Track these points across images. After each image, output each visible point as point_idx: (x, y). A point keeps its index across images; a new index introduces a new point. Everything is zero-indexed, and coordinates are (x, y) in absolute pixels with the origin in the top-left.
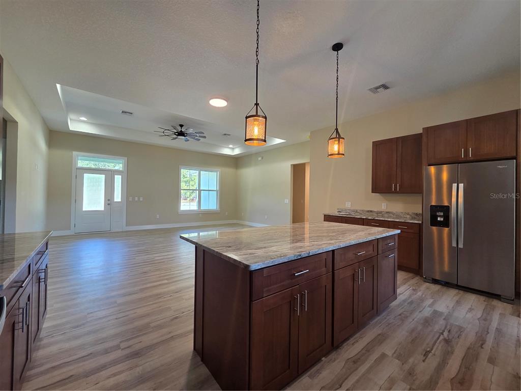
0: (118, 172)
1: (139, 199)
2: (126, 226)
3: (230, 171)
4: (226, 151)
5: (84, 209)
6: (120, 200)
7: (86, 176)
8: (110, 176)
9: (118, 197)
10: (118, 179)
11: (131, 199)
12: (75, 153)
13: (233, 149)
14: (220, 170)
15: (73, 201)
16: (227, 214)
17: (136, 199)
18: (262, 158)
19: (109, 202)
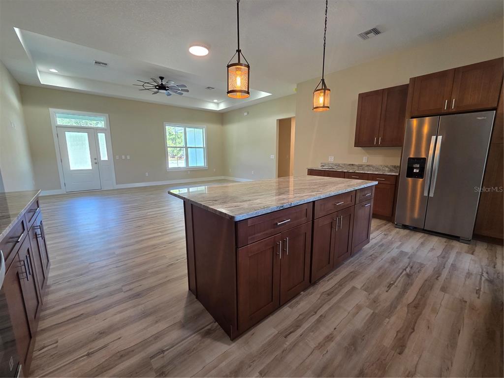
0: (101, 130)
1: (126, 157)
2: (117, 184)
3: (215, 127)
4: (211, 106)
5: (72, 169)
6: (106, 159)
7: (68, 134)
8: (92, 133)
9: (104, 156)
10: (102, 137)
11: (117, 157)
12: (51, 110)
13: (218, 104)
14: (205, 126)
15: (59, 161)
16: (215, 171)
17: (123, 157)
18: (248, 114)
19: (96, 161)
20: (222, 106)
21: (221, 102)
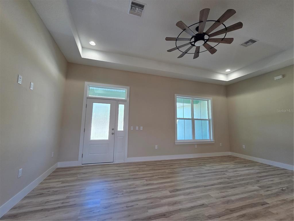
0: (122, 101)
1: (139, 128)
2: (128, 157)
3: (221, 99)
4: (221, 78)
5: (92, 139)
6: (122, 130)
7: (95, 104)
8: (114, 104)
9: (121, 127)
10: (121, 108)
11: (132, 128)
12: (86, 83)
13: (227, 75)
15: (82, 130)
16: (221, 145)
17: (137, 128)
18: (284, 76)
19: (113, 131)
20: (234, 76)
21: (234, 72)
